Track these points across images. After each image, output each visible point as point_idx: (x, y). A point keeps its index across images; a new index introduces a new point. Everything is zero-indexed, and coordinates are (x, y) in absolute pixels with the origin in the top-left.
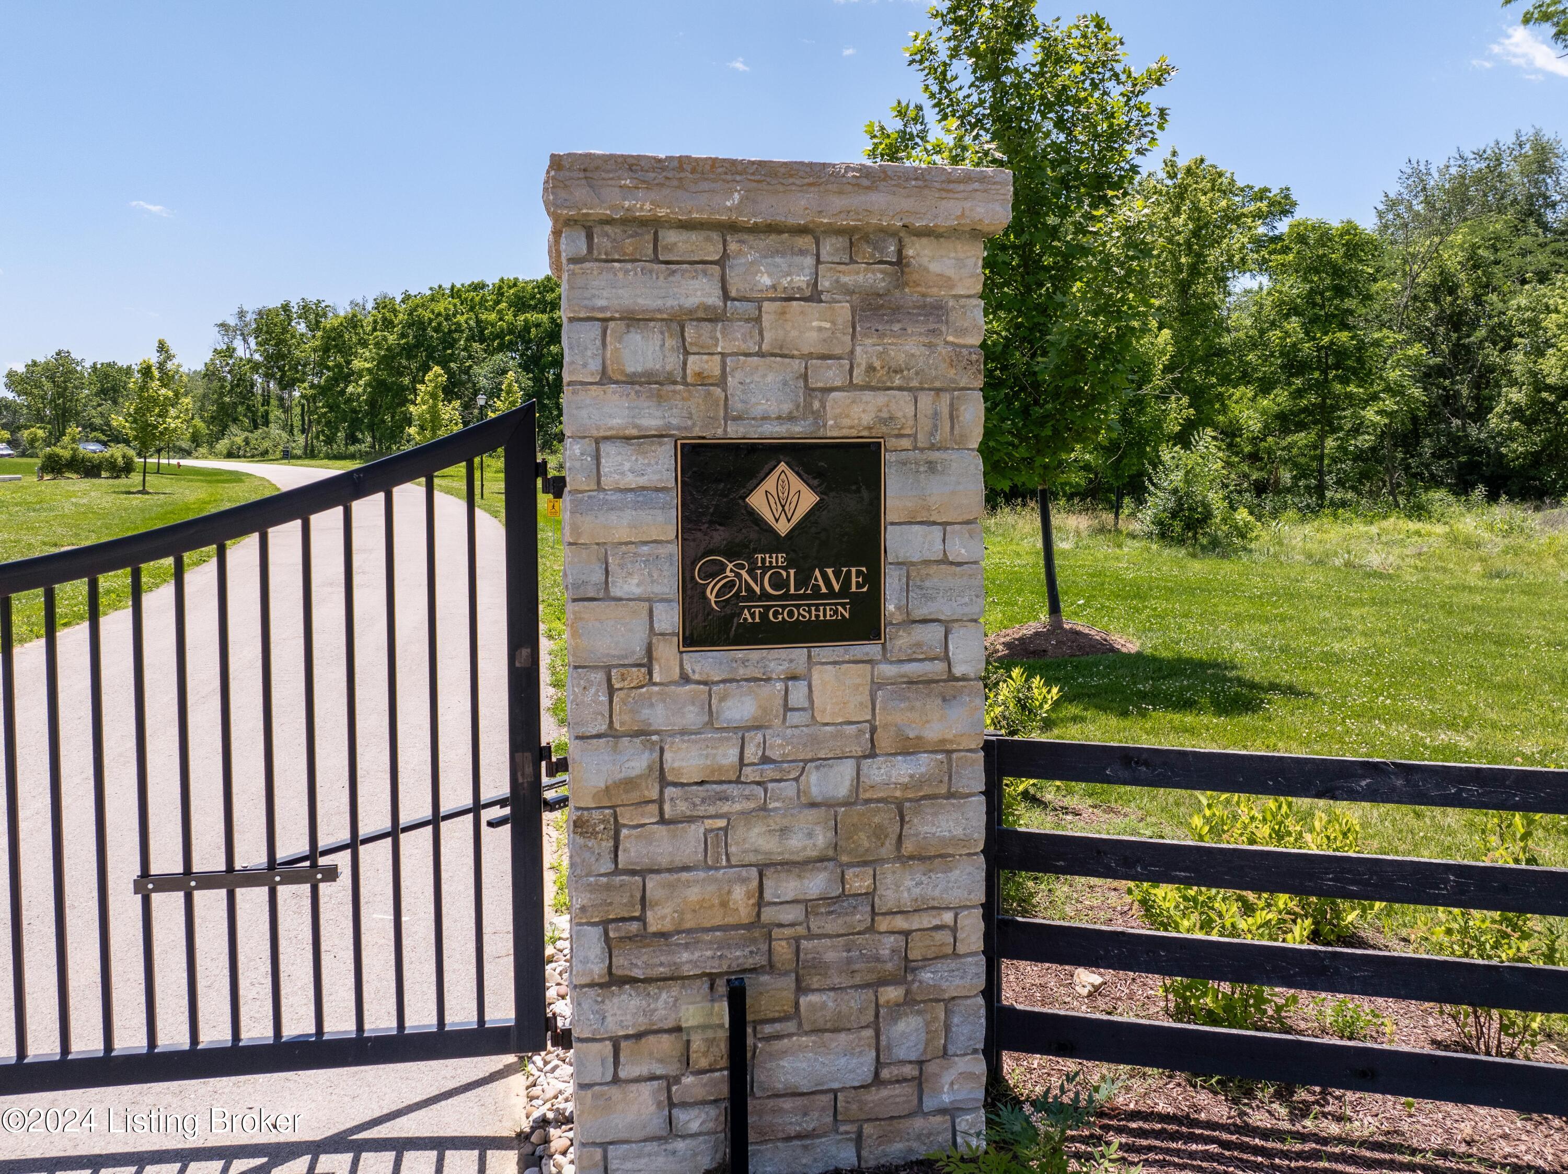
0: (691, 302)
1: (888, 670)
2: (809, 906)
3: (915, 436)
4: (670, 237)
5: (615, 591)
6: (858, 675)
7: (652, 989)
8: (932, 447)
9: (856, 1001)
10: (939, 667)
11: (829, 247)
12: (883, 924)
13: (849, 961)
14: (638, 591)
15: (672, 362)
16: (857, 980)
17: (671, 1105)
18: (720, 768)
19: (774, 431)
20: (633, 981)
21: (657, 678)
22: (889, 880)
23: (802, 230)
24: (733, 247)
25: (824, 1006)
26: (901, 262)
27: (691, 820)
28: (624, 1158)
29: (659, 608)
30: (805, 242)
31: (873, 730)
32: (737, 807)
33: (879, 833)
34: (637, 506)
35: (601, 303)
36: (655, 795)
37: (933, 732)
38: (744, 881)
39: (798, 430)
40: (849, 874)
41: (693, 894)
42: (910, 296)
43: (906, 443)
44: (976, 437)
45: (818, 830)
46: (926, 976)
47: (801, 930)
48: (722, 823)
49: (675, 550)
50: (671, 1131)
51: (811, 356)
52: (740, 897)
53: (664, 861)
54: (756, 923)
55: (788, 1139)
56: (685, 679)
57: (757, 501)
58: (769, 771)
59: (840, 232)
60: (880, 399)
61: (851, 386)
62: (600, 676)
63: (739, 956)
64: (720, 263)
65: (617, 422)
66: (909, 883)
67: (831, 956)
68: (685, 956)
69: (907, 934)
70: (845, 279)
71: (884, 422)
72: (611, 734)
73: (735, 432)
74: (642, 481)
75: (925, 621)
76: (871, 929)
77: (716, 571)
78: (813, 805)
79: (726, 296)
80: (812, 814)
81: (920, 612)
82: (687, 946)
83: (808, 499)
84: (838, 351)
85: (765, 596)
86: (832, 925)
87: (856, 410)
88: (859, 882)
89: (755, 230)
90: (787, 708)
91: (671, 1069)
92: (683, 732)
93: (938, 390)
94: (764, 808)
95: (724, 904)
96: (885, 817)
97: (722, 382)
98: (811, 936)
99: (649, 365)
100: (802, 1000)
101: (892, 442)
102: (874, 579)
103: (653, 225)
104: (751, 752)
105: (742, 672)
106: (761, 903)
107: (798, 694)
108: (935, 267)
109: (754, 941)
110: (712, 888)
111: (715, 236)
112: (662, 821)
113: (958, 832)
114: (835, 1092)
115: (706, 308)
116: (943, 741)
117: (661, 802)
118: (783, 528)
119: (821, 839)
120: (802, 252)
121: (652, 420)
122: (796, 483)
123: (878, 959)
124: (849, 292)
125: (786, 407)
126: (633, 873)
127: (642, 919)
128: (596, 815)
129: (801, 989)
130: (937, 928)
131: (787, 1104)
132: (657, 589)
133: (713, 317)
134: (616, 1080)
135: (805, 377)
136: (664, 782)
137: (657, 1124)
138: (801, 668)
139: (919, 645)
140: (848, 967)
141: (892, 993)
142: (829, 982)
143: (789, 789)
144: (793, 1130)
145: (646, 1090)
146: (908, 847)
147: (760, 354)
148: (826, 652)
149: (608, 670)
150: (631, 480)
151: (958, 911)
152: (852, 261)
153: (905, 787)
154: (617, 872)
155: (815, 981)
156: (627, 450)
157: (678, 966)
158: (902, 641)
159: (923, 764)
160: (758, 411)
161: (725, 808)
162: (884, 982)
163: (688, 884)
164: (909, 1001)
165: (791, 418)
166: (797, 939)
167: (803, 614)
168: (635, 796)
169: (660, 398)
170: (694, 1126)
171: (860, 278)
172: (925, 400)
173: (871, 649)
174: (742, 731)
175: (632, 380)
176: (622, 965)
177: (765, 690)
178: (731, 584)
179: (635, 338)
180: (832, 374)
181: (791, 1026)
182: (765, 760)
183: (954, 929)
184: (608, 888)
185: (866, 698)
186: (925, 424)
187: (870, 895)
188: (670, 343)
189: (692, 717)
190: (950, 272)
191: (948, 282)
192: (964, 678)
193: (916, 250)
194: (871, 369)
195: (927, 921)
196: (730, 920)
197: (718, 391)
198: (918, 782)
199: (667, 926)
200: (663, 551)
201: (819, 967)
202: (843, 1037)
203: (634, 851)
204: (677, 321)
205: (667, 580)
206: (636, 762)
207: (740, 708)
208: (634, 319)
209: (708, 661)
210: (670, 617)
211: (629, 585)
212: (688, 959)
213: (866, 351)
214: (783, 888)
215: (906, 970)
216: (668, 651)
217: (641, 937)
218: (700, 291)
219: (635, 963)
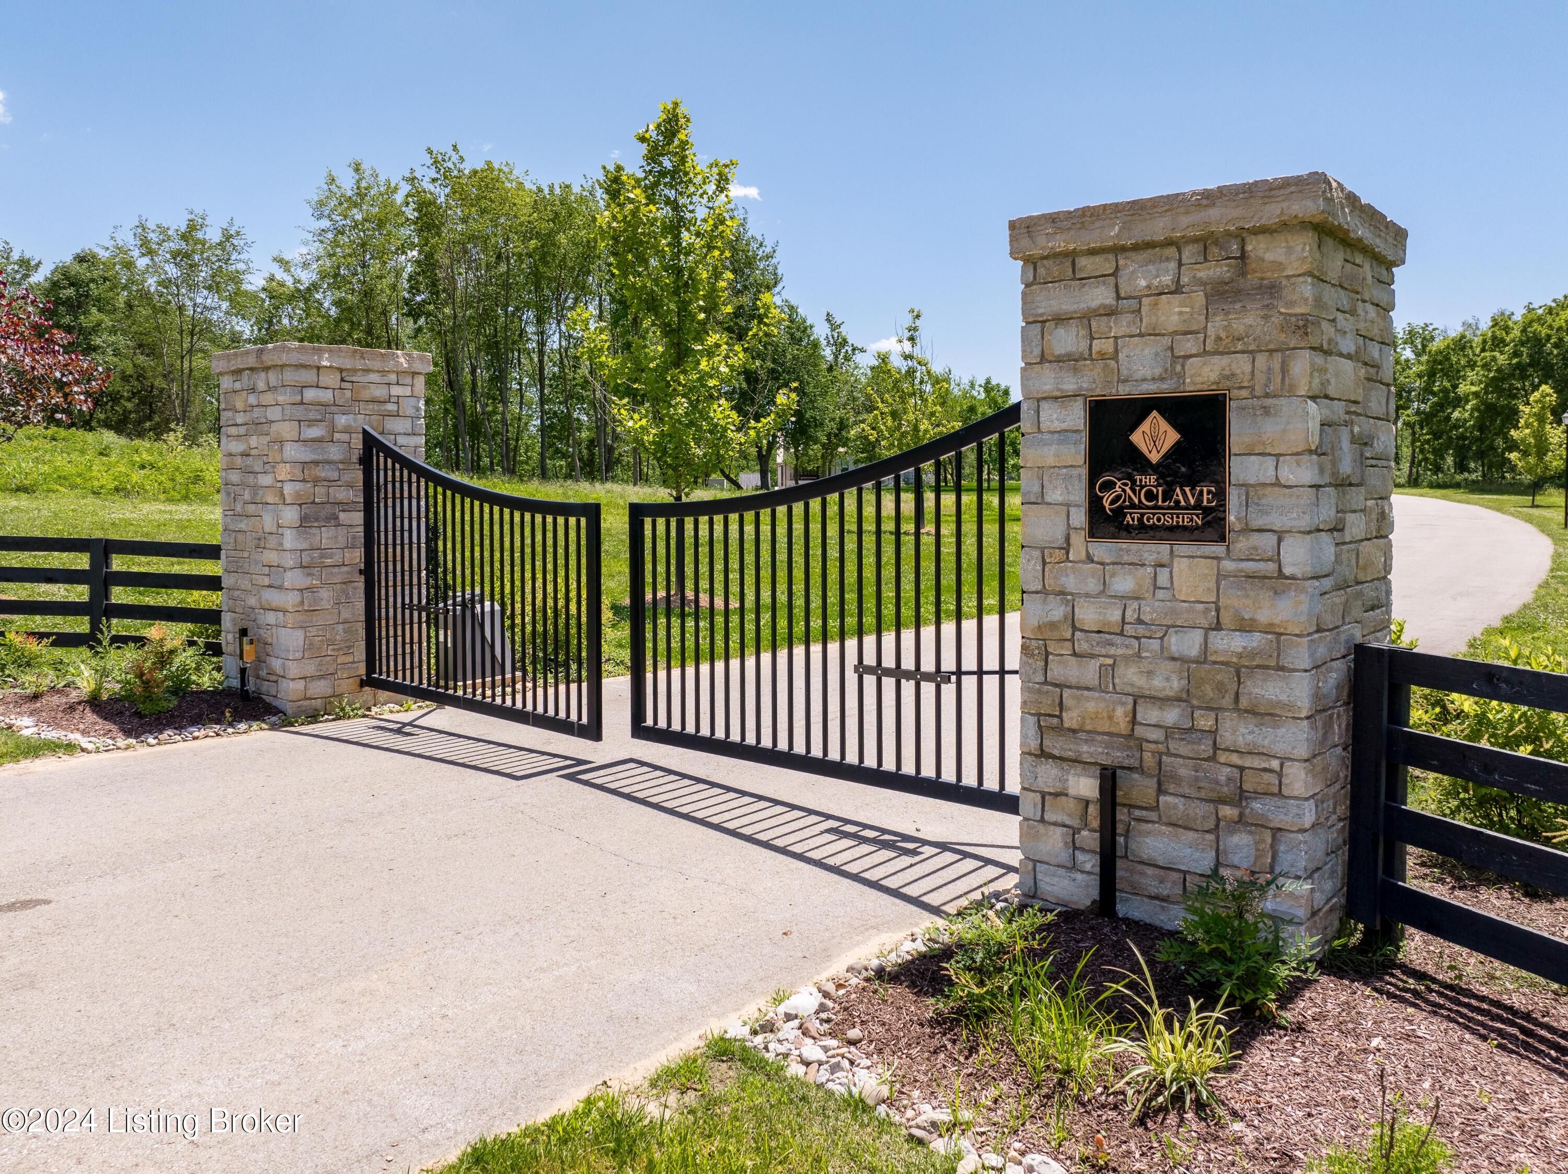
0: (1095, 304)
1: (1228, 565)
2: (1169, 731)
3: (1252, 388)
4: (1082, 262)
5: (1048, 499)
6: (1206, 568)
7: (1065, 765)
8: (1267, 396)
9: (1201, 810)
10: (1271, 567)
11: (1188, 253)
12: (1223, 757)
13: (1197, 779)
14: (1060, 499)
15: (1083, 346)
16: (1203, 794)
17: (1075, 848)
18: (1109, 623)
19: (1149, 389)
20: (1054, 757)
21: (1071, 558)
22: (1228, 724)
23: (1169, 243)
24: (1121, 262)
25: (1175, 807)
26: (1243, 254)
27: (1092, 656)
28: (1046, 874)
29: (1073, 510)
30: (1171, 251)
31: (1218, 610)
32: (1120, 652)
33: (1220, 688)
34: (1060, 442)
35: (1041, 311)
36: (1069, 636)
37: (1263, 617)
38: (1124, 704)
39: (1165, 388)
40: (1197, 713)
41: (1091, 706)
42: (1252, 279)
43: (1244, 393)
45: (1174, 677)
46: (1257, 806)
47: (1162, 748)
48: (1110, 661)
49: (1084, 472)
50: (1072, 866)
51: (1175, 333)
52: (1121, 714)
53: (1073, 681)
54: (1131, 735)
55: (1152, 897)
56: (1090, 559)
57: (1136, 438)
58: (1141, 630)
59: (1195, 240)
60: (1224, 361)
61: (1205, 353)
62: (1037, 553)
63: (1117, 757)
64: (1115, 274)
65: (1048, 387)
66: (1242, 730)
67: (1183, 772)
68: (1085, 748)
69: (1242, 769)
70: (1200, 275)
71: (1227, 378)
72: (1044, 592)
73: (1124, 391)
74: (1064, 426)
75: (1260, 530)
76: (1213, 758)
78: (1173, 659)
79: (1119, 297)
80: (1171, 665)
81: (1257, 523)
82: (1086, 741)
83: (1171, 437)
84: (1194, 327)
85: (1141, 506)
86: (1184, 749)
87: (1206, 369)
88: (1205, 722)
89: (1136, 248)
90: (1156, 587)
91: (1076, 823)
92: (1087, 595)
93: (1271, 351)
94: (1138, 655)
95: (1110, 718)
96: (1225, 676)
97: (1115, 356)
98: (1169, 754)
99: (1069, 349)
100: (1161, 798)
101: (1235, 393)
103: (1071, 256)
104: (1131, 616)
105: (1126, 558)
106: (1134, 721)
107: (1163, 577)
108: (1269, 256)
109: (1130, 748)
110: (1102, 705)
111: (1111, 257)
112: (1075, 654)
113: (1284, 698)
114: (1185, 873)
115: (1104, 306)
116: (1272, 625)
117: (1072, 640)
118: (1154, 457)
119: (1176, 685)
120: (1168, 259)
121: (1070, 385)
122: (1164, 425)
123: (1217, 782)
124: (1202, 283)
125: (1158, 371)
126: (1056, 685)
127: (1060, 717)
128: (1034, 643)
129: (1160, 791)
130: (1265, 770)
131: (1150, 871)
132: (1072, 498)
133: (1110, 313)
134: (1042, 820)
135: (1172, 349)
136: (1074, 628)
137: (1065, 856)
138: (1165, 558)
139: (1255, 548)
140: (1195, 784)
141: (1228, 811)
142: (1180, 791)
143: (1155, 644)
144: (1153, 891)
145: (1059, 831)
146: (1244, 703)
147: (1141, 335)
148: (1183, 548)
149: (1042, 550)
150: (1057, 426)
151: (1283, 760)
152: (1206, 260)
153: (1240, 656)
154: (1046, 682)
155: (1172, 788)
156: (1056, 405)
157: (1080, 753)
158: (1242, 544)
159: (1255, 640)
160: (1139, 375)
161: (1112, 651)
162: (1222, 801)
163: (1087, 699)
164: (1241, 821)
165: (1162, 379)
166: (1161, 754)
167: (1168, 521)
168: (1056, 635)
169: (1075, 370)
170: (1088, 867)
171: (1211, 272)
172: (1261, 359)
173: (1218, 549)
174: (1126, 599)
175: (1059, 360)
176: (1048, 746)
177: (1141, 571)
178: (1118, 498)
179: (1061, 331)
180: (1189, 345)
181: (1153, 816)
182: (1140, 621)
183: (1280, 775)
184: (1039, 692)
185: (1213, 585)
186: (1260, 377)
187: (1214, 732)
188: (1083, 332)
189: (1093, 585)
190: (1282, 259)
191: (1280, 266)
192: (1293, 578)
193: (1255, 246)
194: (1219, 338)
195: (1257, 763)
196: (1113, 730)
197: (1112, 363)
198: (1252, 654)
199: (1075, 726)
200: (1075, 472)
201: (1176, 778)
202: (1191, 835)
203: (1057, 671)
204: (1086, 318)
205: (1079, 494)
206: (1057, 612)
207: (1124, 583)
208: (1060, 320)
209: (1103, 549)
210: (1080, 518)
211: (1055, 495)
212: (1086, 750)
213: (1216, 326)
214: (1149, 714)
215: (1240, 797)
216: (1079, 541)
217: (1060, 729)
218: (1101, 296)
219: (1055, 745)
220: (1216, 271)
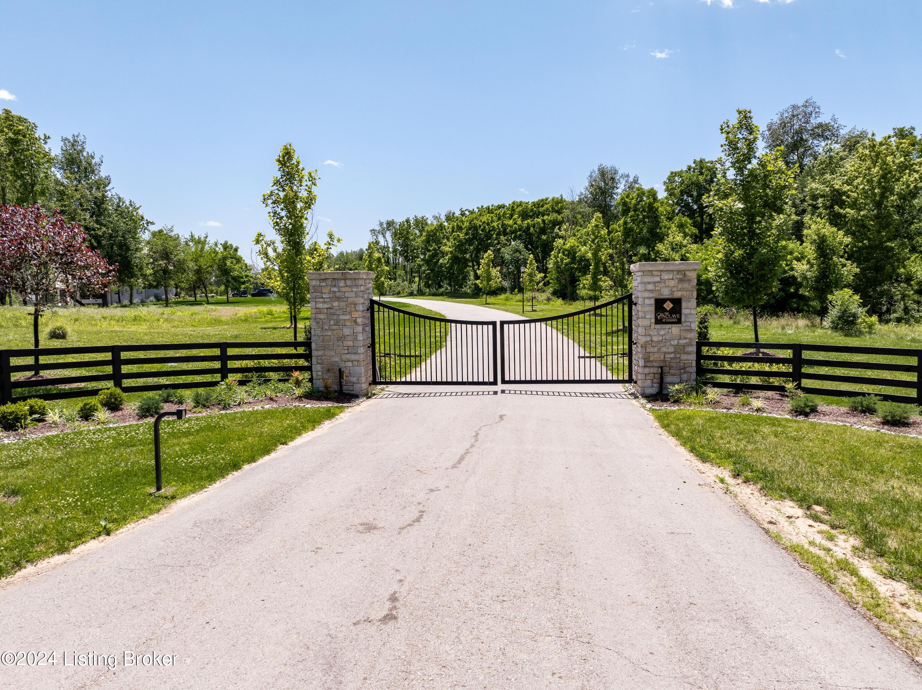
0: (656, 281)
1: (682, 328)
2: (671, 358)
3: (687, 297)
4: (654, 272)
5: (645, 317)
6: (678, 329)
7: (650, 368)
8: (689, 299)
9: (678, 371)
10: (689, 328)
11: (675, 273)
12: (681, 362)
15: (654, 288)
16: (678, 369)
17: (653, 383)
18: (660, 340)
19: (667, 297)
20: (648, 367)
21: (652, 328)
22: (682, 356)
25: (673, 372)
26: (685, 274)
27: (656, 346)
28: (646, 389)
29: (652, 319)
30: (671, 272)
31: (680, 336)
32: (662, 345)
33: (681, 350)
34: (648, 307)
35: (645, 281)
37: (688, 336)
38: (663, 355)
39: (671, 297)
41: (656, 356)
42: (686, 278)
43: (685, 298)
44: (695, 297)
48: (660, 347)
49: (654, 312)
50: (652, 387)
51: (672, 287)
52: (662, 357)
53: (652, 351)
54: (664, 360)
55: (668, 389)
56: (655, 328)
57: (665, 306)
58: (666, 341)
59: (677, 271)
60: (681, 292)
61: (678, 291)
63: (662, 364)
64: (660, 275)
65: (647, 296)
66: (685, 356)
67: (674, 365)
69: (684, 363)
71: (682, 295)
72: (645, 335)
73: (662, 297)
74: (650, 303)
77: (659, 315)
78: (672, 345)
79: (661, 280)
80: (672, 347)
81: (687, 321)
82: (655, 362)
83: (672, 305)
84: (676, 286)
85: (666, 318)
86: (675, 361)
87: (678, 294)
88: (678, 356)
89: (665, 271)
90: (668, 333)
91: (653, 379)
92: (655, 335)
93: (690, 291)
94: (665, 345)
95: (660, 358)
96: (682, 347)
98: (672, 363)
99: (650, 289)
100: (671, 371)
101: (683, 298)
102: (681, 316)
103: (652, 271)
104: (664, 338)
105: (663, 328)
106: (665, 358)
107: (670, 331)
108: (690, 275)
109: (664, 363)
110: (658, 356)
111: (660, 272)
112: (652, 346)
113: (693, 352)
114: (675, 383)
116: (690, 338)
117: (652, 344)
118: (668, 309)
119: (673, 350)
120: (671, 274)
121: (651, 296)
122: (670, 303)
123: (681, 366)
124: (677, 278)
125: (669, 294)
127: (649, 359)
128: (643, 345)
129: (670, 369)
130: (689, 363)
131: (668, 384)
132: (651, 317)
133: (659, 282)
134: (646, 379)
135: (671, 290)
136: (652, 342)
137: (651, 385)
138: (670, 328)
139: (687, 325)
140: (676, 367)
141: (682, 371)
142: (674, 369)
143: (669, 343)
145: (650, 381)
146: (685, 352)
147: (666, 287)
148: (674, 325)
149: (645, 327)
150: (647, 303)
152: (677, 275)
154: (646, 352)
155: (672, 369)
156: (646, 300)
158: (684, 324)
159: (687, 341)
160: (665, 294)
161: (660, 345)
162: (681, 369)
164: (685, 372)
166: (670, 363)
167: (671, 321)
168: (648, 343)
169: (652, 293)
170: (656, 386)
172: (688, 292)
173: (680, 325)
174: (662, 335)
175: (649, 291)
176: (647, 364)
177: (666, 330)
178: (661, 317)
179: (649, 285)
180: (675, 289)
181: (669, 374)
183: (691, 363)
185: (679, 332)
186: (688, 295)
187: (680, 358)
188: (653, 286)
189: (656, 333)
191: (691, 277)
192: (694, 329)
193: (687, 273)
194: (680, 289)
195: (687, 362)
196: (661, 360)
197: (660, 292)
198: (686, 343)
199: (653, 360)
200: (652, 312)
201: (672, 367)
202: (676, 376)
203: (648, 350)
204: (654, 283)
205: (653, 316)
206: (649, 339)
207: (662, 332)
208: (649, 283)
209: (658, 326)
210: (653, 321)
211: (648, 317)
212: (655, 364)
213: (680, 286)
214: (668, 356)
215: (684, 368)
216: (653, 325)
217: (649, 361)
218: (658, 279)
219: (648, 364)
220: (680, 276)
